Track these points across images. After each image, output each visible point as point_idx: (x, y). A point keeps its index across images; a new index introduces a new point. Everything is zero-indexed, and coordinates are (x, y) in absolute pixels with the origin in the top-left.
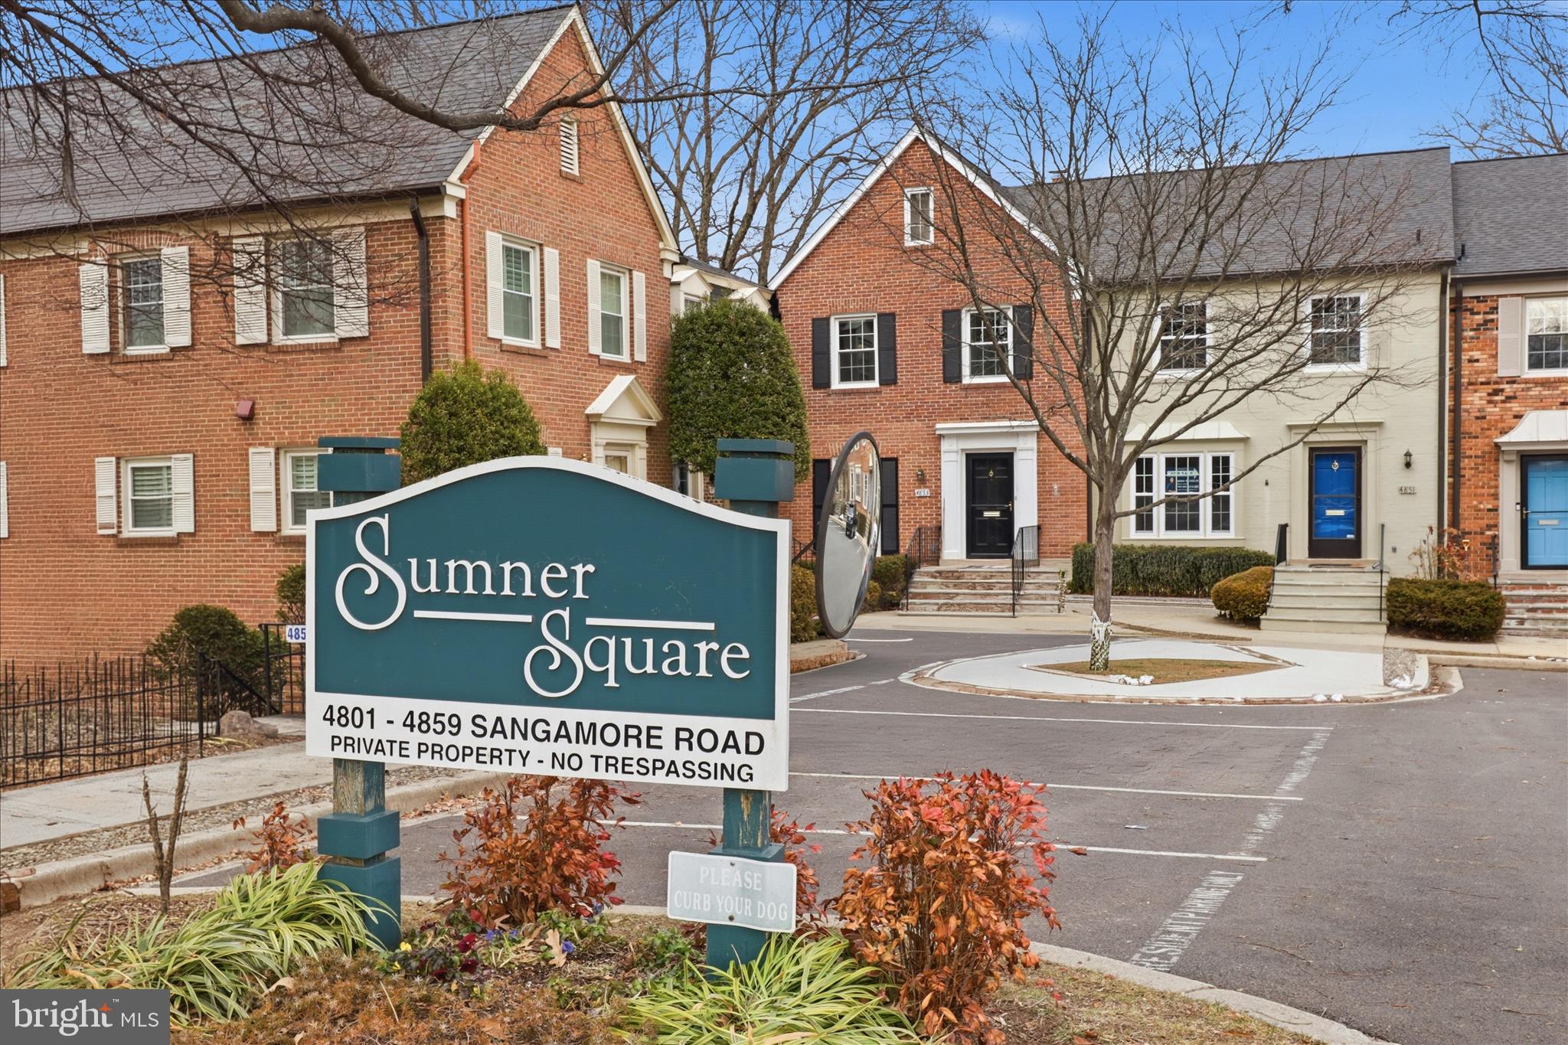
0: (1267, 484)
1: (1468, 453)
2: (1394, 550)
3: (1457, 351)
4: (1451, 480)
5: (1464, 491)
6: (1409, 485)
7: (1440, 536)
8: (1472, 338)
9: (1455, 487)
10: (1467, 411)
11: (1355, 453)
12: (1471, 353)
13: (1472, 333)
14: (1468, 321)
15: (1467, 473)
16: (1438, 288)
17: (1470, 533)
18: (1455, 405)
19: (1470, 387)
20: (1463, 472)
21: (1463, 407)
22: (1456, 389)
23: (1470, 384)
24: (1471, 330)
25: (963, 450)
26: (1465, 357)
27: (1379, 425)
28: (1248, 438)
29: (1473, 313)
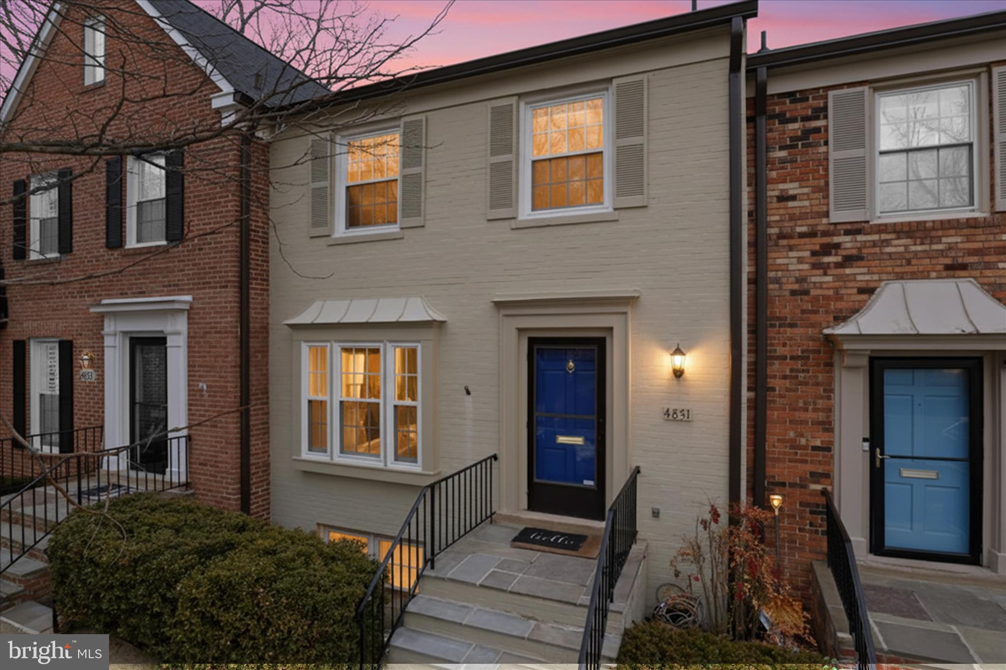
0: (468, 393)
1: (780, 350)
2: (656, 514)
3: (757, 182)
4: (752, 394)
5: (773, 414)
6: (679, 407)
7: (734, 521)
8: (783, 161)
9: (759, 407)
10: (777, 281)
11: (595, 347)
12: (782, 186)
13: (783, 154)
14: (776, 134)
15: (777, 384)
16: (726, 63)
17: (783, 484)
18: (756, 272)
19: (784, 242)
20: (771, 382)
21: (771, 274)
22: (758, 246)
23: (781, 236)
24: (782, 148)
25: (125, 333)
26: (773, 192)
27: (630, 301)
28: (443, 322)
29: (784, 120)
